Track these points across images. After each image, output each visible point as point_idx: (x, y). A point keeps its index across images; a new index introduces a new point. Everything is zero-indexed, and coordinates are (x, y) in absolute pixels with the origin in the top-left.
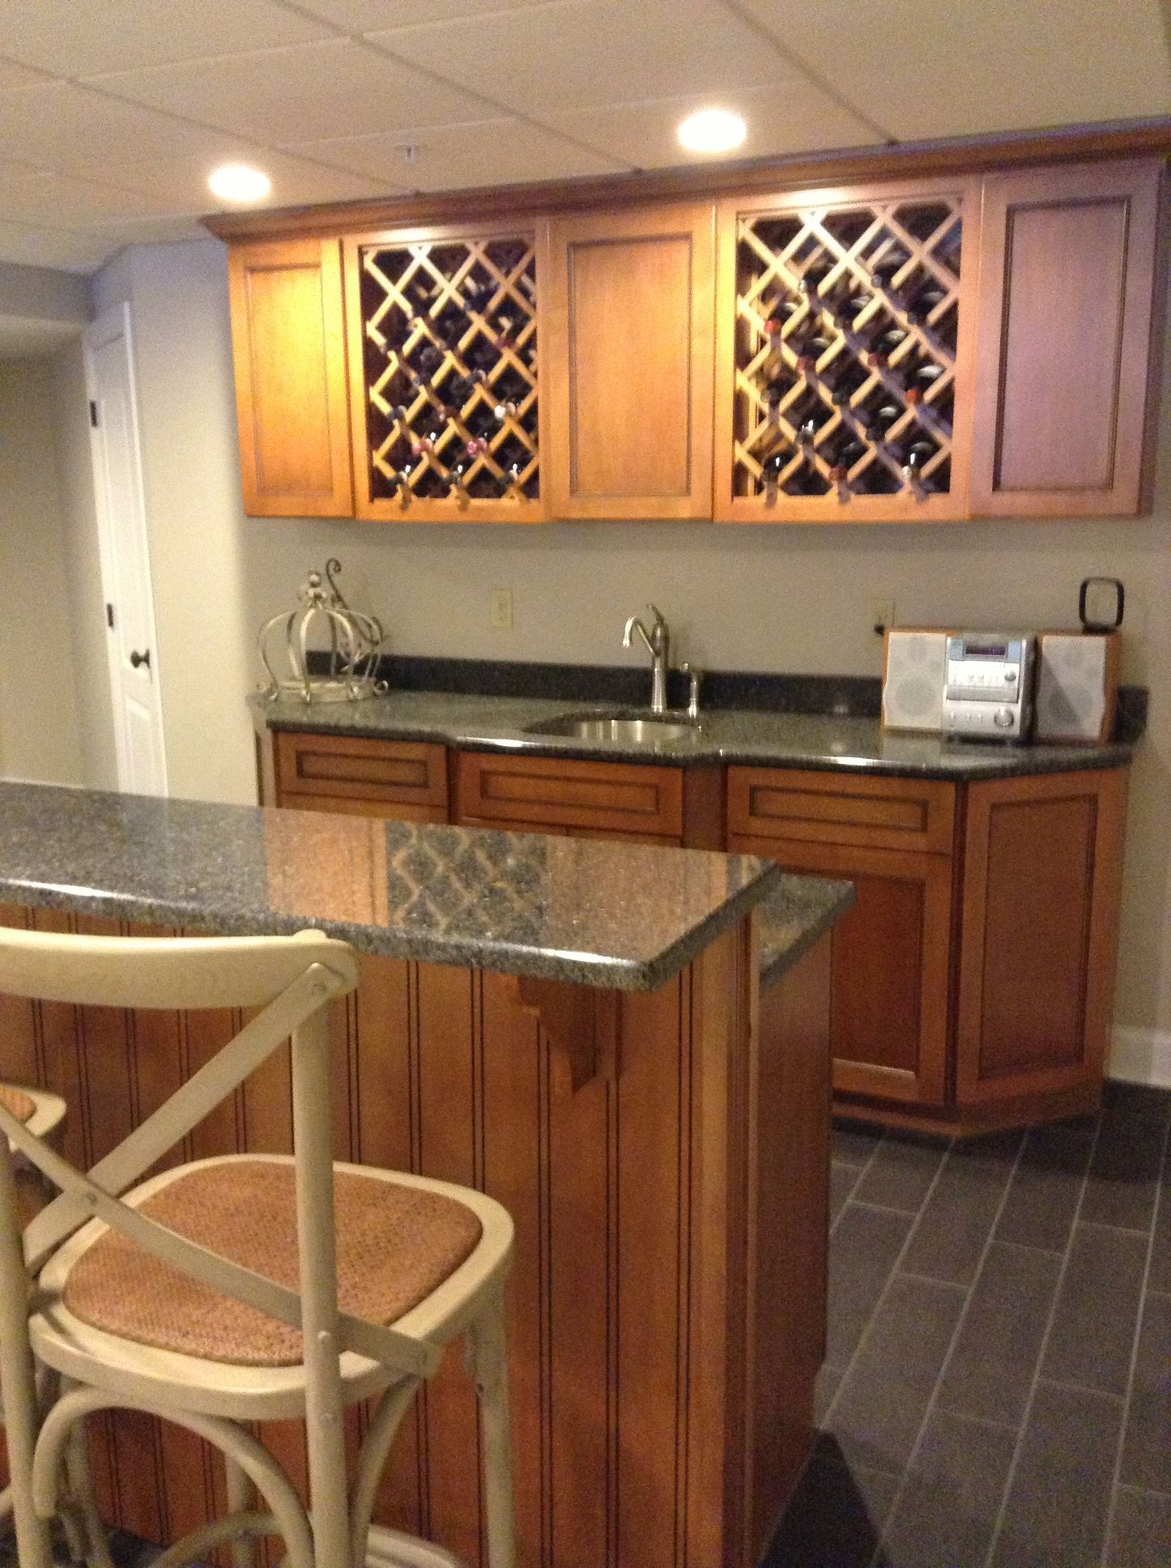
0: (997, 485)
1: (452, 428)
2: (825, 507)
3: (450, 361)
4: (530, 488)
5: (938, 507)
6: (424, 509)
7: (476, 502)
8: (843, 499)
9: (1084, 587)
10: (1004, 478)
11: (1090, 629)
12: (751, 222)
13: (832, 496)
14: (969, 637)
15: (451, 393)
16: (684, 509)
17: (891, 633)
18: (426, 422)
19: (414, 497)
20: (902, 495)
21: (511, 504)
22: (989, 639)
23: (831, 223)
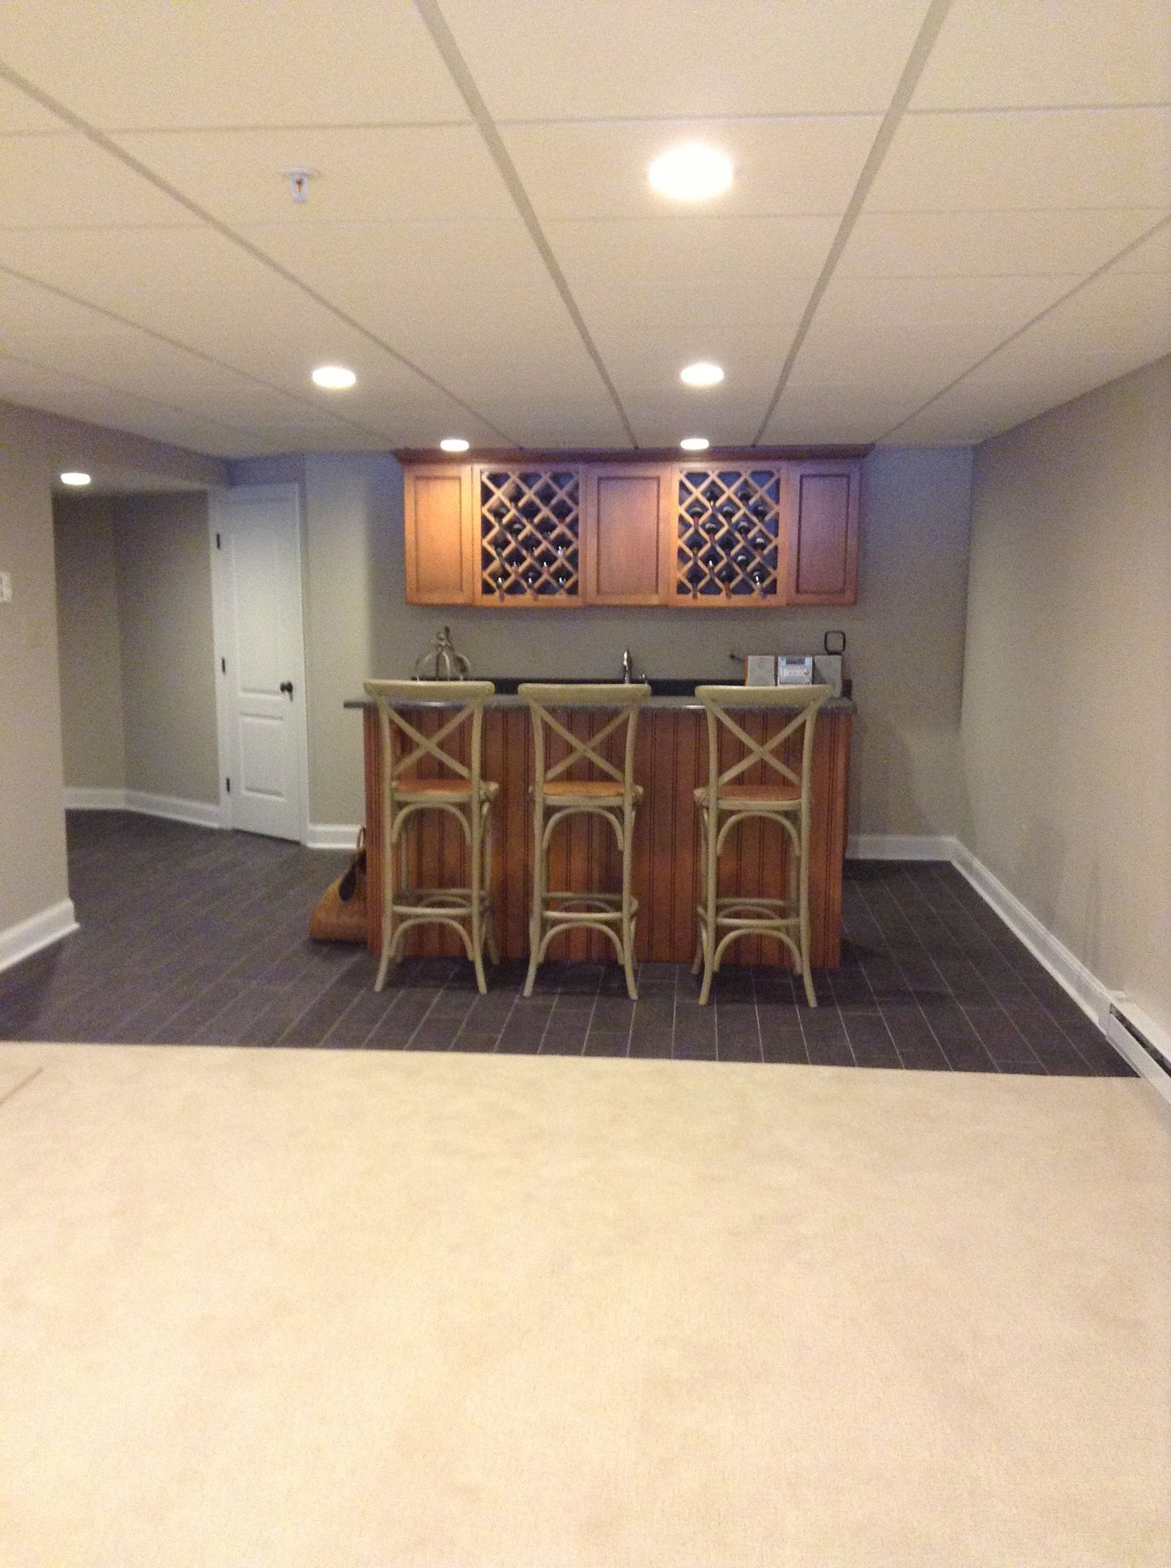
0: (798, 591)
1: (528, 561)
2: (720, 600)
3: (529, 529)
4: (573, 590)
5: (771, 600)
6: (511, 601)
7: (541, 597)
8: (728, 596)
9: (826, 636)
10: (801, 588)
11: (830, 653)
12: (685, 472)
13: (723, 594)
14: (790, 657)
15: (530, 543)
16: (655, 600)
17: (750, 657)
18: (515, 557)
19: (505, 594)
20: (755, 595)
21: (561, 598)
22: (796, 658)
23: (721, 476)
